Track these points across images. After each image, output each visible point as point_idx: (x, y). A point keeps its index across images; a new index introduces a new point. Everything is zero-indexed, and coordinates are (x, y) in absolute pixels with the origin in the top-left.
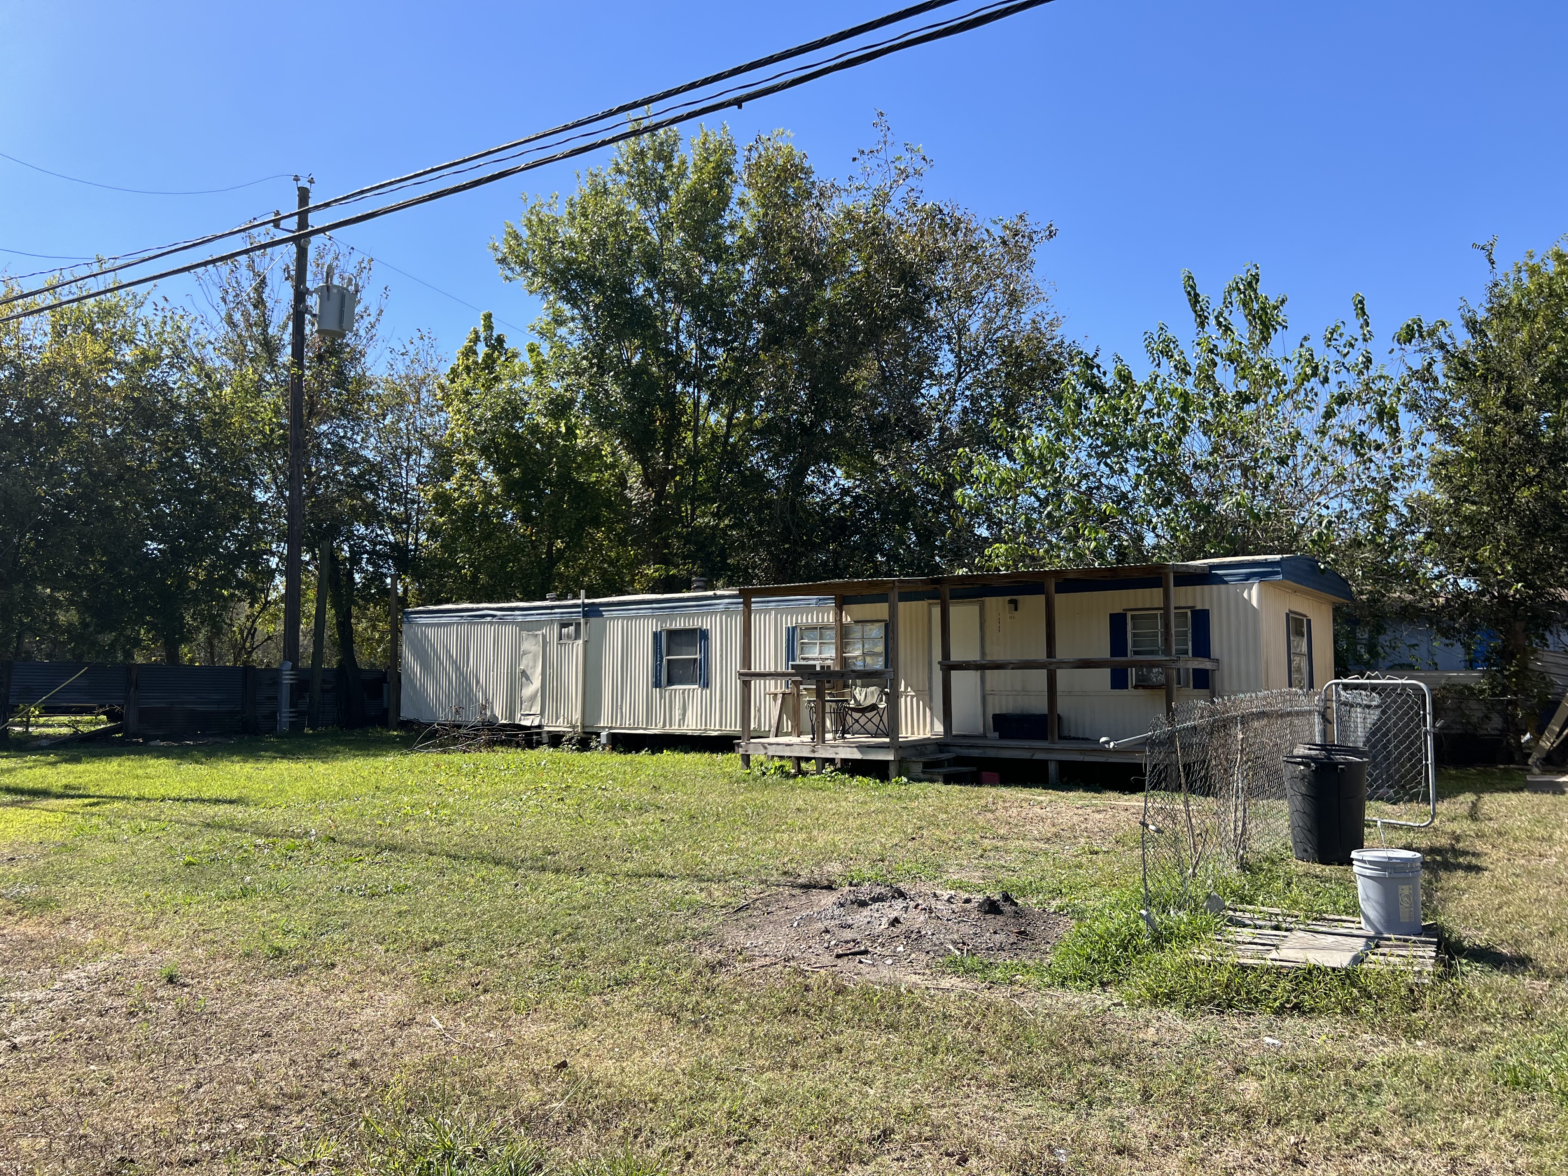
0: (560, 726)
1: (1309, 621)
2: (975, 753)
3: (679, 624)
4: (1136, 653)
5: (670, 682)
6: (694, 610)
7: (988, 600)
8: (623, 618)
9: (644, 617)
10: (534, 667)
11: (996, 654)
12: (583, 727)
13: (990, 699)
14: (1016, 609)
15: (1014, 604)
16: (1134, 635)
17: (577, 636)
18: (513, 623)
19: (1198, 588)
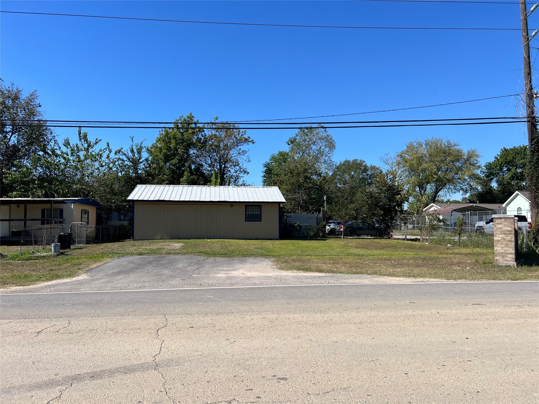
1: (88, 211)
2: (5, 240)
4: (47, 217)
7: (12, 205)
11: (13, 218)
13: (11, 228)
14: (19, 207)
15: (19, 206)
16: (47, 214)
19: (61, 204)
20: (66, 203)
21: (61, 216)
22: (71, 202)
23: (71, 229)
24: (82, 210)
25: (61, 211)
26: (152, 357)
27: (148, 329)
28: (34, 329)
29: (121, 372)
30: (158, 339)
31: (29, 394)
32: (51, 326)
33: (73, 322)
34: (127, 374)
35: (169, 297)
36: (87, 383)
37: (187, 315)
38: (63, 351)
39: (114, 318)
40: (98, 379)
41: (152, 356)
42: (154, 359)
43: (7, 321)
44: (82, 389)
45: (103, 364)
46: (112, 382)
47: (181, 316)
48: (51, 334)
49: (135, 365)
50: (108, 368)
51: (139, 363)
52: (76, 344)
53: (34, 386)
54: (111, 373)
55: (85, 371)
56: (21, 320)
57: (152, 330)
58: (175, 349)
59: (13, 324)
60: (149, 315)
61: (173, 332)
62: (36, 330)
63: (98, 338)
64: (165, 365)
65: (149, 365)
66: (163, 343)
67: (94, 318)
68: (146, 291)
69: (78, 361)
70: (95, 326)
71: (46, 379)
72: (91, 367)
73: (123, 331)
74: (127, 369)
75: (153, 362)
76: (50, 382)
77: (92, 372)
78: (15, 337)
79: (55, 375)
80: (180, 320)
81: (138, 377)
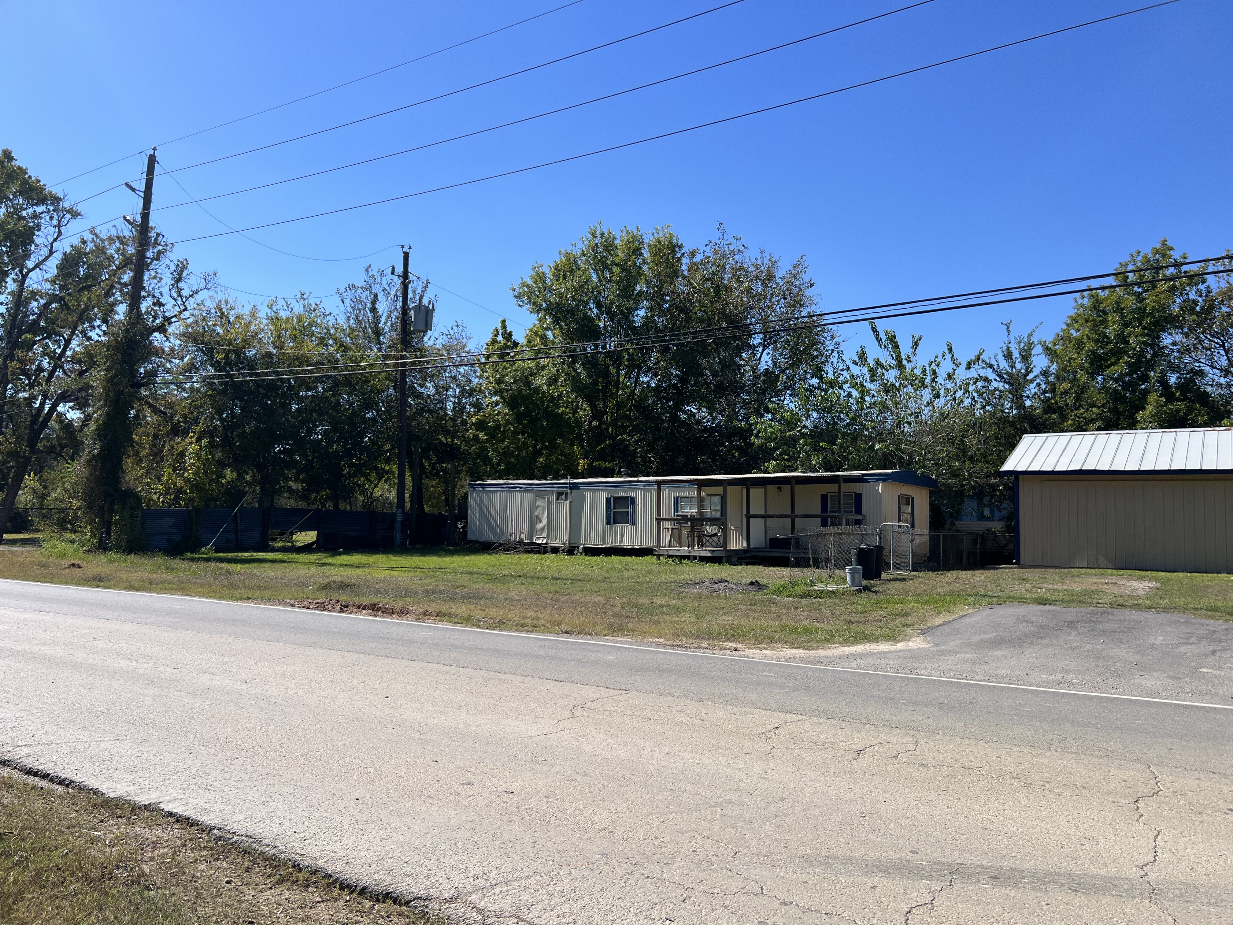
0: (557, 544)
1: (913, 499)
2: (760, 554)
3: (621, 494)
4: (832, 512)
5: (615, 522)
6: (627, 488)
7: (768, 486)
8: (591, 491)
9: (602, 490)
10: (543, 513)
11: (771, 512)
12: (570, 544)
13: (768, 531)
14: (781, 491)
15: (780, 488)
16: (831, 504)
17: (566, 499)
18: (532, 492)
19: (858, 484)
20: (867, 481)
21: (859, 510)
22: (878, 480)
23: (880, 538)
24: (899, 496)
25: (859, 497)
26: (1136, 866)
27: (1109, 793)
28: (848, 743)
29: (1062, 885)
30: (1142, 825)
31: (868, 881)
32: (881, 743)
33: (923, 742)
34: (1079, 894)
35: (1146, 720)
36: (985, 890)
37: (1212, 775)
38: (917, 802)
39: (1015, 749)
40: (1009, 886)
41: (1136, 863)
42: (1142, 873)
43: (796, 718)
44: (978, 900)
45: (1014, 854)
46: (1044, 903)
47: (1197, 774)
48: (885, 761)
49: (1093, 877)
50: (1026, 866)
51: (1103, 872)
52: (939, 792)
53: (873, 866)
54: (1038, 880)
55: (974, 860)
56: (821, 720)
57: (1120, 797)
58: (1197, 860)
59: (807, 726)
60: (1101, 757)
61: (1183, 814)
62: (853, 746)
63: (986, 789)
64: (1176, 896)
65: (1133, 887)
66: (1160, 837)
67: (967, 741)
68: (1076, 695)
69: (954, 833)
70: (973, 759)
71: (896, 856)
72: (984, 853)
73: (1044, 786)
74: (1076, 882)
75: (1141, 880)
76: (904, 866)
77: (992, 866)
78: (817, 753)
79: (911, 852)
80: (1195, 786)
81: (1108, 909)
